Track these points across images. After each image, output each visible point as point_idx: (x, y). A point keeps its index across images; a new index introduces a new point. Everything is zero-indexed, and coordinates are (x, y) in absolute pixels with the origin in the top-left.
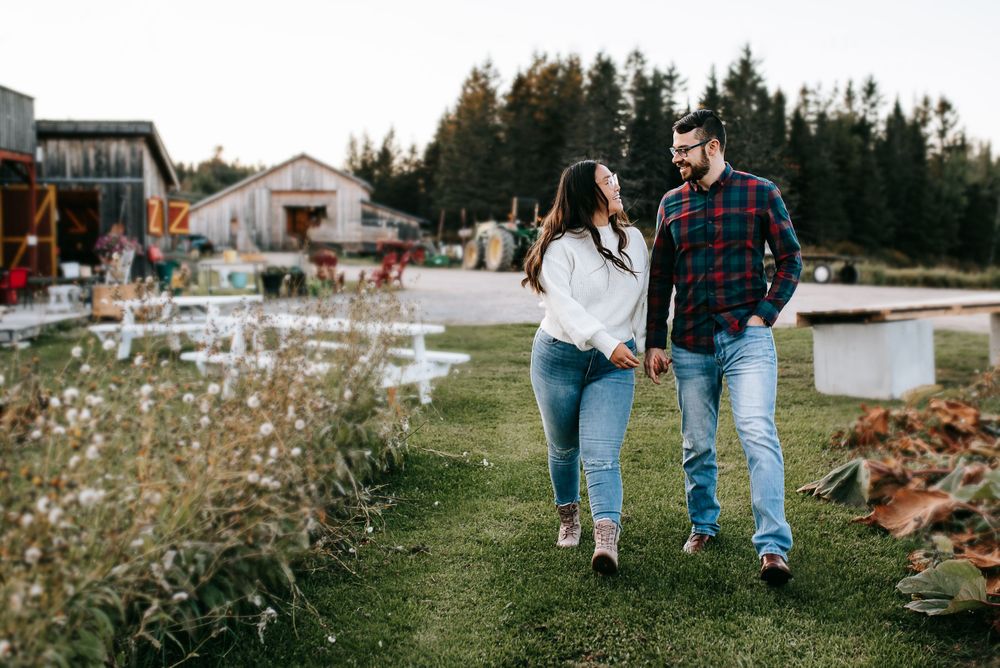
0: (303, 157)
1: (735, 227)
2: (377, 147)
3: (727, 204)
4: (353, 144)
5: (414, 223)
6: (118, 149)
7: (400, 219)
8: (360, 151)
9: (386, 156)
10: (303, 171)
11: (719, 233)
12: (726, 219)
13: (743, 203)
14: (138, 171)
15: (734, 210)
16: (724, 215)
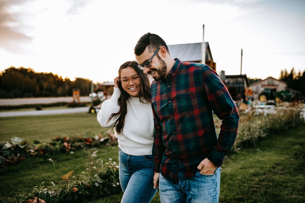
0: (270, 77)
1: (184, 103)
2: (289, 72)
3: (178, 88)
4: (282, 72)
5: (300, 92)
6: (240, 80)
7: (295, 91)
8: (284, 74)
9: (292, 74)
10: (270, 81)
11: (175, 108)
12: (178, 98)
13: (187, 86)
14: (243, 83)
15: (182, 92)
16: (176, 96)
